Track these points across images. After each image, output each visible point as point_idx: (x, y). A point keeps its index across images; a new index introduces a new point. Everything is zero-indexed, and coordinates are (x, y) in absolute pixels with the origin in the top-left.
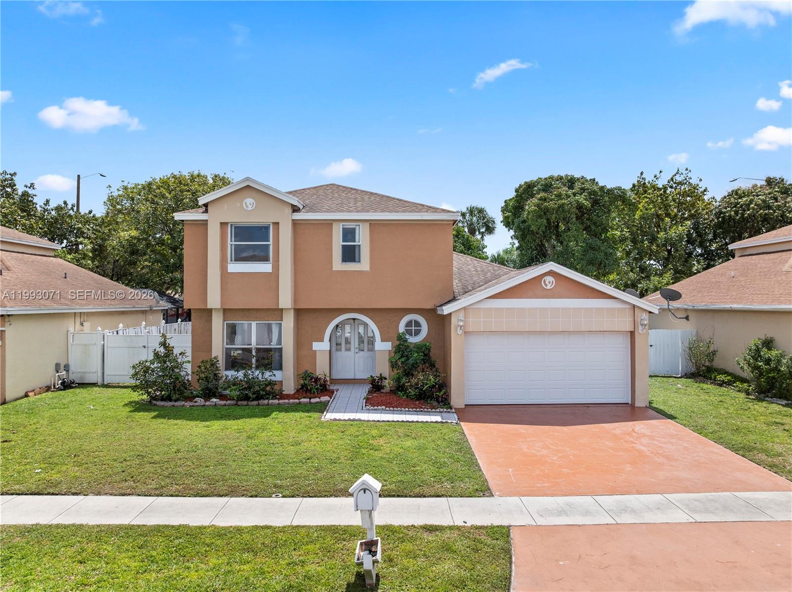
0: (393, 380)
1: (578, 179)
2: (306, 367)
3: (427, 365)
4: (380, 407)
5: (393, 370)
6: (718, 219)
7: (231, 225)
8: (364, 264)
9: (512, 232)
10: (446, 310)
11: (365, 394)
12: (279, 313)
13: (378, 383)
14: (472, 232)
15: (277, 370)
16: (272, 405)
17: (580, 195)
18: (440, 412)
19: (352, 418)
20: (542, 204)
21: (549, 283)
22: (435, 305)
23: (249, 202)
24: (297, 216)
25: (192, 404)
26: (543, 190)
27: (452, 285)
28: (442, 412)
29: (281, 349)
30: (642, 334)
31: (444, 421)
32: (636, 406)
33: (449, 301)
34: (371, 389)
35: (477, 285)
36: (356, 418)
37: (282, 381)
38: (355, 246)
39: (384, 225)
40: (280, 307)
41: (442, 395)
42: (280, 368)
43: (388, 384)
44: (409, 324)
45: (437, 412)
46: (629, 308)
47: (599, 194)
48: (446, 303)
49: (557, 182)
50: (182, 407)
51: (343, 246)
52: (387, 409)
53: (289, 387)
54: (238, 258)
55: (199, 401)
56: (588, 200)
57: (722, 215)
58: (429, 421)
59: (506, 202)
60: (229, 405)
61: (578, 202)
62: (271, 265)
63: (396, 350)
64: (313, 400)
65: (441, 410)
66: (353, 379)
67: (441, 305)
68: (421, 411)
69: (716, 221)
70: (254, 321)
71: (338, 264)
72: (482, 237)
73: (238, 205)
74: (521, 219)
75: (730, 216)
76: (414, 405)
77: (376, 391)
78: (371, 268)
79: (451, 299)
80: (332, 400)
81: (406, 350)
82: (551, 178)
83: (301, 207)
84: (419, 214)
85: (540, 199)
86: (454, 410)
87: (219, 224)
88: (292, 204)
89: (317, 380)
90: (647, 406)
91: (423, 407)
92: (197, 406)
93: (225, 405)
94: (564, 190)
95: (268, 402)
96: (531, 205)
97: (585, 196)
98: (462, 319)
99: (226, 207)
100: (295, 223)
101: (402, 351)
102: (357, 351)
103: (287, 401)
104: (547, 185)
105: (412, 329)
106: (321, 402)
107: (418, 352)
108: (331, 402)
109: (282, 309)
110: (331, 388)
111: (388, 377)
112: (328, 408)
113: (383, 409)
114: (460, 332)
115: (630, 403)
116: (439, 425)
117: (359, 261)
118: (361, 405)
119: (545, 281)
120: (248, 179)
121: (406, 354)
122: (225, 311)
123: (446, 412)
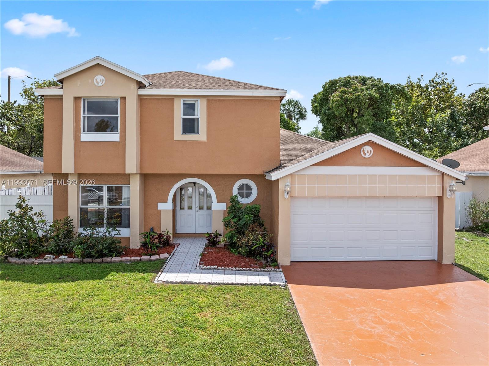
0: (226, 238)
1: (369, 78)
2: (152, 224)
3: (256, 224)
4: (212, 267)
5: (226, 229)
6: (470, 109)
7: (84, 100)
8: (202, 135)
9: (319, 118)
10: (274, 176)
11: (201, 251)
12: (127, 178)
13: (214, 239)
14: (290, 117)
15: (126, 227)
16: (114, 262)
17: (371, 89)
18: (268, 271)
19: (183, 280)
20: (343, 96)
21: (368, 152)
22: (264, 171)
23: (99, 79)
24: (142, 92)
25: (40, 262)
26: (344, 86)
27: (279, 154)
28: (270, 271)
29: (129, 209)
30: (449, 199)
31: (272, 283)
32: (443, 263)
33: (276, 168)
34: (208, 243)
35: (300, 154)
36: (188, 281)
37: (130, 237)
38: (194, 119)
39: (219, 100)
40: (126, 172)
41: (270, 255)
42: (128, 226)
43: (222, 240)
44: (241, 187)
45: (266, 271)
46: (437, 175)
47: (385, 89)
48: (273, 170)
49: (354, 80)
50: (32, 263)
51: (184, 119)
52: (220, 268)
53: (136, 243)
54: (90, 130)
55: (49, 258)
56: (377, 93)
57: (474, 106)
58: (258, 283)
59: (315, 96)
60: (75, 262)
61: (370, 94)
62: (119, 135)
63: (229, 210)
64: (153, 258)
65: (270, 269)
66: (194, 234)
67: (269, 172)
68: (251, 270)
69: (469, 110)
70: (105, 184)
71: (179, 135)
72: (297, 121)
73: (90, 81)
74: (327, 107)
75: (480, 107)
76: (245, 262)
77: (212, 246)
78: (208, 138)
79: (277, 166)
80: (170, 256)
81: (238, 211)
82: (349, 77)
83: (147, 85)
84: (250, 90)
85: (342, 92)
86: (281, 270)
87: (73, 98)
88: (137, 80)
89: (160, 236)
90: (453, 263)
91: (253, 265)
92: (45, 263)
93: (71, 262)
94: (359, 86)
95: (111, 260)
96: (334, 97)
97: (375, 90)
98: (289, 184)
99: (79, 83)
100: (141, 98)
101: (235, 212)
102: (198, 209)
103: (128, 258)
104: (347, 83)
105: (244, 192)
106: (160, 259)
107: (249, 214)
108: (169, 259)
109: (129, 175)
110: (174, 242)
111: (222, 234)
112: (164, 267)
113: (215, 268)
114: (286, 196)
115: (436, 259)
116: (267, 289)
117: (198, 133)
118: (195, 262)
119: (363, 151)
120: (97, 58)
121: (238, 215)
122: (80, 176)
123: (274, 271)
